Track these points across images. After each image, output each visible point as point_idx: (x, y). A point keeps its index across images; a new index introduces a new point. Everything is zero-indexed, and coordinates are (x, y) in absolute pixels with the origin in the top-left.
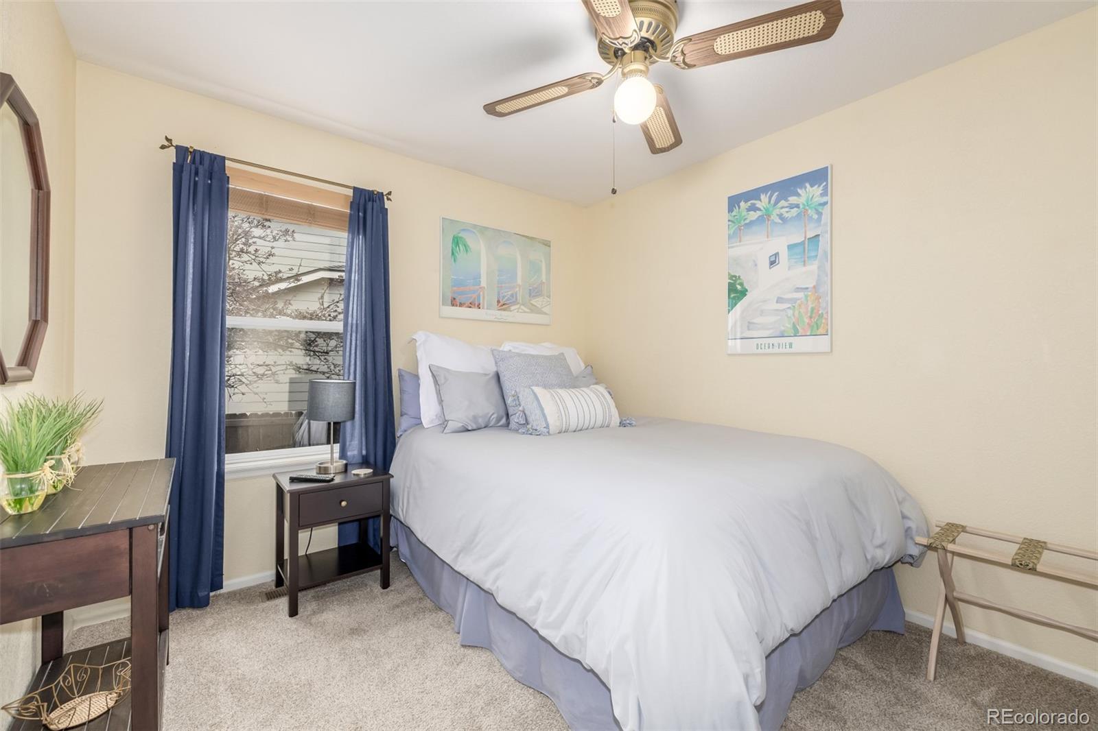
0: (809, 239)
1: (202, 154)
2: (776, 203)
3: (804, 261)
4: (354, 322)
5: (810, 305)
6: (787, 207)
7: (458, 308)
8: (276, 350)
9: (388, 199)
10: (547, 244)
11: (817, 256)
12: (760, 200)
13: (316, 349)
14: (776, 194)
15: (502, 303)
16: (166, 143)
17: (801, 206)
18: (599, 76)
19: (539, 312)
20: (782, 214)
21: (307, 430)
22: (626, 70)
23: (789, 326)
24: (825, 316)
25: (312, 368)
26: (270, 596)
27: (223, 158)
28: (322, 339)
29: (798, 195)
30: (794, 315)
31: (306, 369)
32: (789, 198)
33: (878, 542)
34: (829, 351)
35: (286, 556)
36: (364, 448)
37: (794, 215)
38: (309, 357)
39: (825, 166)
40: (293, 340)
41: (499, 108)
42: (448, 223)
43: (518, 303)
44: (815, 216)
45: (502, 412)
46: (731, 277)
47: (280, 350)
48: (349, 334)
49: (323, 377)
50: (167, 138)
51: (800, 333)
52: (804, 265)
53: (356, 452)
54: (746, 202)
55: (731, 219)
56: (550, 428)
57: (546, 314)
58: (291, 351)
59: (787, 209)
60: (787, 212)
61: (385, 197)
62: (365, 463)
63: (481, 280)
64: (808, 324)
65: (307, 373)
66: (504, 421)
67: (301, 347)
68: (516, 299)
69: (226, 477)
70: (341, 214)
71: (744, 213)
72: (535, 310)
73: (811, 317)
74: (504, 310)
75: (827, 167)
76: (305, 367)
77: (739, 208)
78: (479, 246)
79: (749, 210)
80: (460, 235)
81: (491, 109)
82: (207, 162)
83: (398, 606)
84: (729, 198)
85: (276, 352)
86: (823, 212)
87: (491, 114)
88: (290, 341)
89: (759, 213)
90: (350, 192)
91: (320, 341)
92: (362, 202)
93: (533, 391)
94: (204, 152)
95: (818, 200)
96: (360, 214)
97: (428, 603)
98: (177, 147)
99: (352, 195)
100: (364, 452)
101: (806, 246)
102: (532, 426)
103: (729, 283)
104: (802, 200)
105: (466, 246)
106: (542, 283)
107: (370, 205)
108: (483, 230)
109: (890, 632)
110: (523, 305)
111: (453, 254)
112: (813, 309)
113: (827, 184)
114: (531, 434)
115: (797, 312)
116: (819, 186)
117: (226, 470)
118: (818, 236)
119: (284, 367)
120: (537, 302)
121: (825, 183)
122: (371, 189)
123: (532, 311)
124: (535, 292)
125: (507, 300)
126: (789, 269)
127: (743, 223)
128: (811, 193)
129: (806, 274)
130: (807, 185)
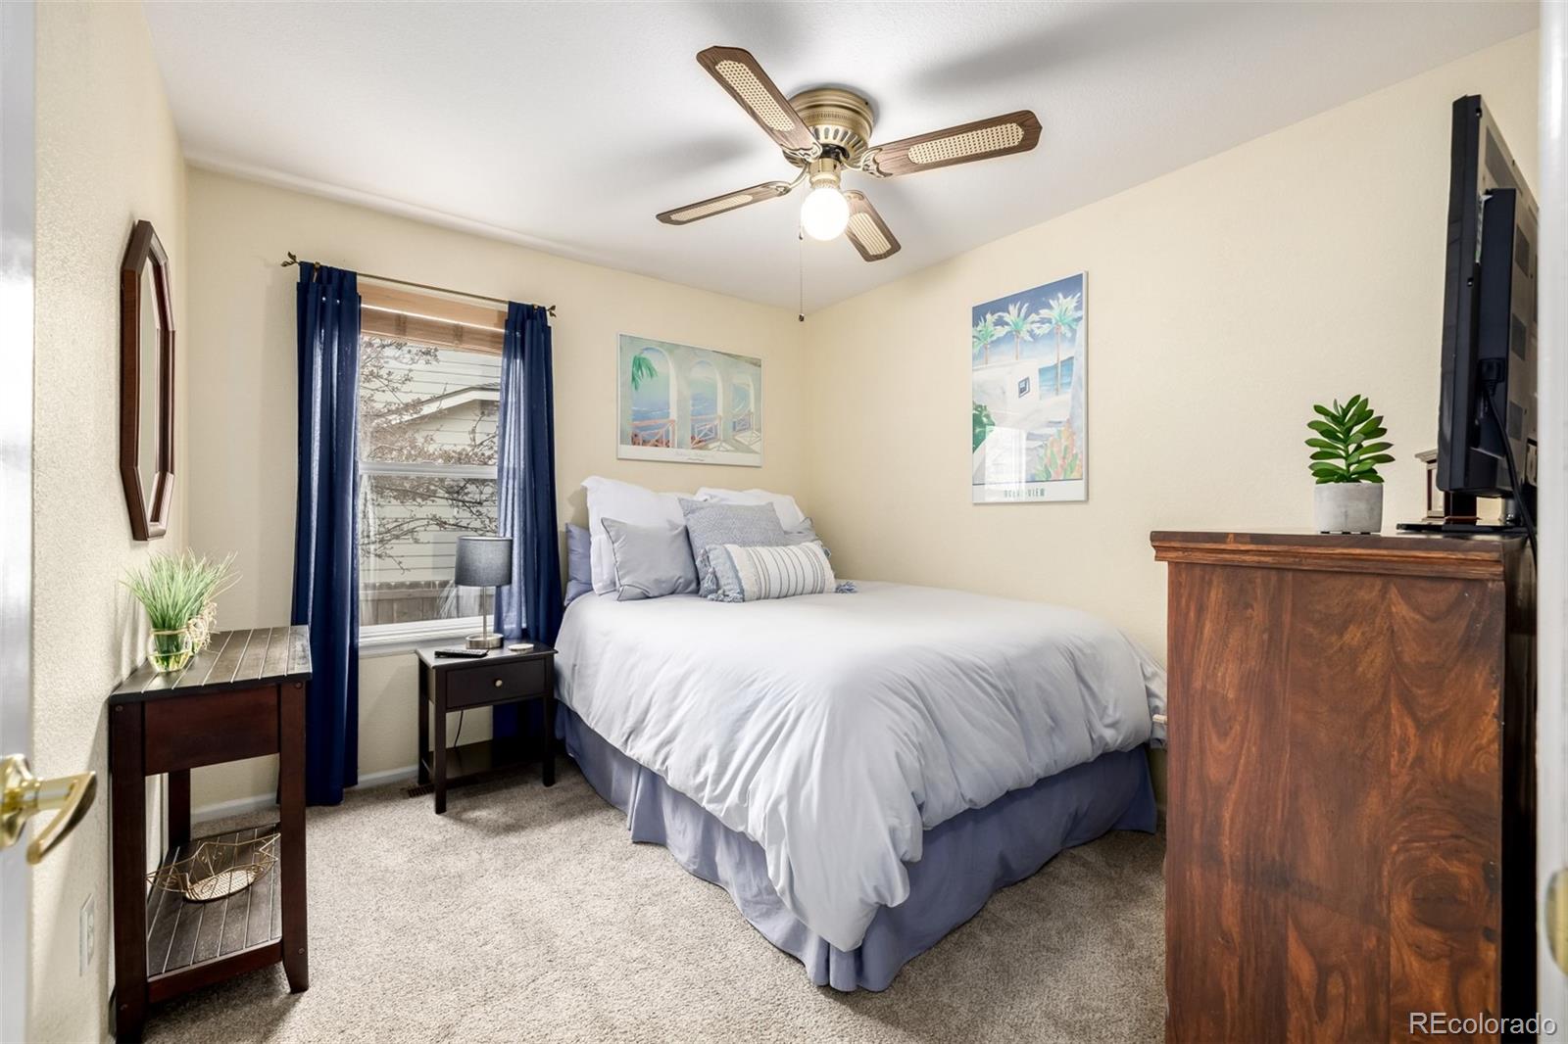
0: (1062, 362)
1: (330, 270)
2: (1027, 316)
3: (1057, 390)
4: (511, 466)
5: (1064, 443)
6: (1038, 322)
7: (641, 447)
8: (414, 500)
9: (552, 315)
10: (757, 363)
11: (1070, 383)
12: (1009, 313)
13: (467, 499)
14: (1026, 305)
15: (697, 439)
16: (290, 260)
17: (1054, 321)
18: (785, 185)
19: (748, 450)
20: (1032, 331)
21: (455, 601)
22: (814, 180)
23: (1039, 467)
24: (1079, 456)
25: (461, 524)
26: (414, 793)
27: (354, 275)
28: (474, 486)
29: (1050, 307)
30: (1046, 455)
31: (453, 525)
32: (1041, 311)
33: (1108, 721)
34: (1083, 498)
35: (432, 748)
36: (524, 620)
37: (1046, 332)
38: (456, 509)
39: (1079, 273)
40: (436, 486)
41: (674, 217)
42: (627, 340)
43: (719, 440)
44: (1069, 335)
45: (691, 575)
46: (977, 407)
47: (419, 500)
48: (505, 481)
49: (475, 534)
50: (289, 254)
51: (1054, 476)
52: (1057, 394)
53: (514, 626)
54: (992, 314)
55: (976, 335)
56: (745, 593)
57: (756, 453)
58: (433, 501)
59: (1038, 325)
60: (1039, 328)
61: (548, 313)
62: (524, 636)
63: (670, 411)
64: (1062, 466)
65: (454, 530)
66: (693, 586)
67: (446, 495)
68: (716, 434)
69: (360, 653)
70: (494, 335)
71: (991, 328)
72: (739, 448)
73: (1064, 458)
74: (700, 448)
75: (1081, 275)
76: (452, 522)
77: (985, 321)
78: (667, 368)
79: (996, 324)
80: (643, 356)
81: (665, 217)
82: (335, 281)
83: (563, 804)
84: (974, 308)
85: (415, 503)
86: (1078, 328)
87: (666, 222)
88: (432, 488)
89: (1007, 329)
90: (505, 308)
91: (471, 488)
92: (520, 317)
93: (726, 549)
94: (331, 268)
95: (1072, 314)
96: (518, 333)
97: (598, 801)
98: (302, 264)
99: (507, 310)
100: (524, 625)
101: (1059, 371)
102: (724, 592)
103: (974, 415)
104: (1053, 314)
105: (651, 370)
106: (750, 413)
107: (528, 324)
108: (672, 348)
109: (1139, 831)
110: (725, 441)
111: (634, 379)
112: (1066, 448)
113: (1081, 295)
114: (722, 601)
115: (1049, 451)
116: (1073, 297)
117: (360, 645)
118: (1072, 358)
119: (425, 522)
120: (744, 438)
121: (1079, 295)
122: (530, 304)
123: (737, 450)
124: (740, 425)
125: (706, 435)
126: (1040, 399)
127: (989, 340)
128: (1063, 304)
129: (1058, 405)
130: (1060, 295)
